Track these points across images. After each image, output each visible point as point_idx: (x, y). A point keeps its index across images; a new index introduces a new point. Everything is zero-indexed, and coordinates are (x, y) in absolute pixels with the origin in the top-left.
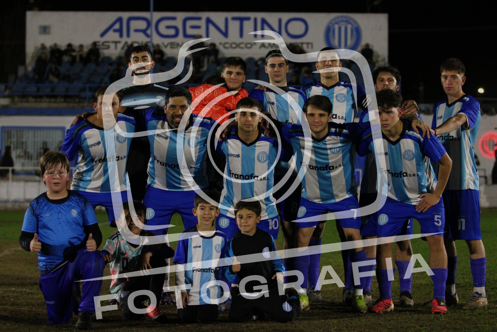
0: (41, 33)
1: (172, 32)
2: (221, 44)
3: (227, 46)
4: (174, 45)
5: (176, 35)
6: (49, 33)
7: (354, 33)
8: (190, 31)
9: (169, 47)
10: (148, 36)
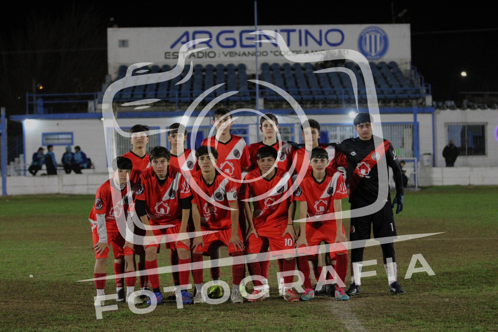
0: (120, 46)
1: (231, 43)
2: (272, 52)
3: (277, 53)
4: (233, 54)
5: (234, 46)
6: (127, 46)
7: (383, 41)
8: (245, 42)
9: (228, 55)
10: (211, 47)
